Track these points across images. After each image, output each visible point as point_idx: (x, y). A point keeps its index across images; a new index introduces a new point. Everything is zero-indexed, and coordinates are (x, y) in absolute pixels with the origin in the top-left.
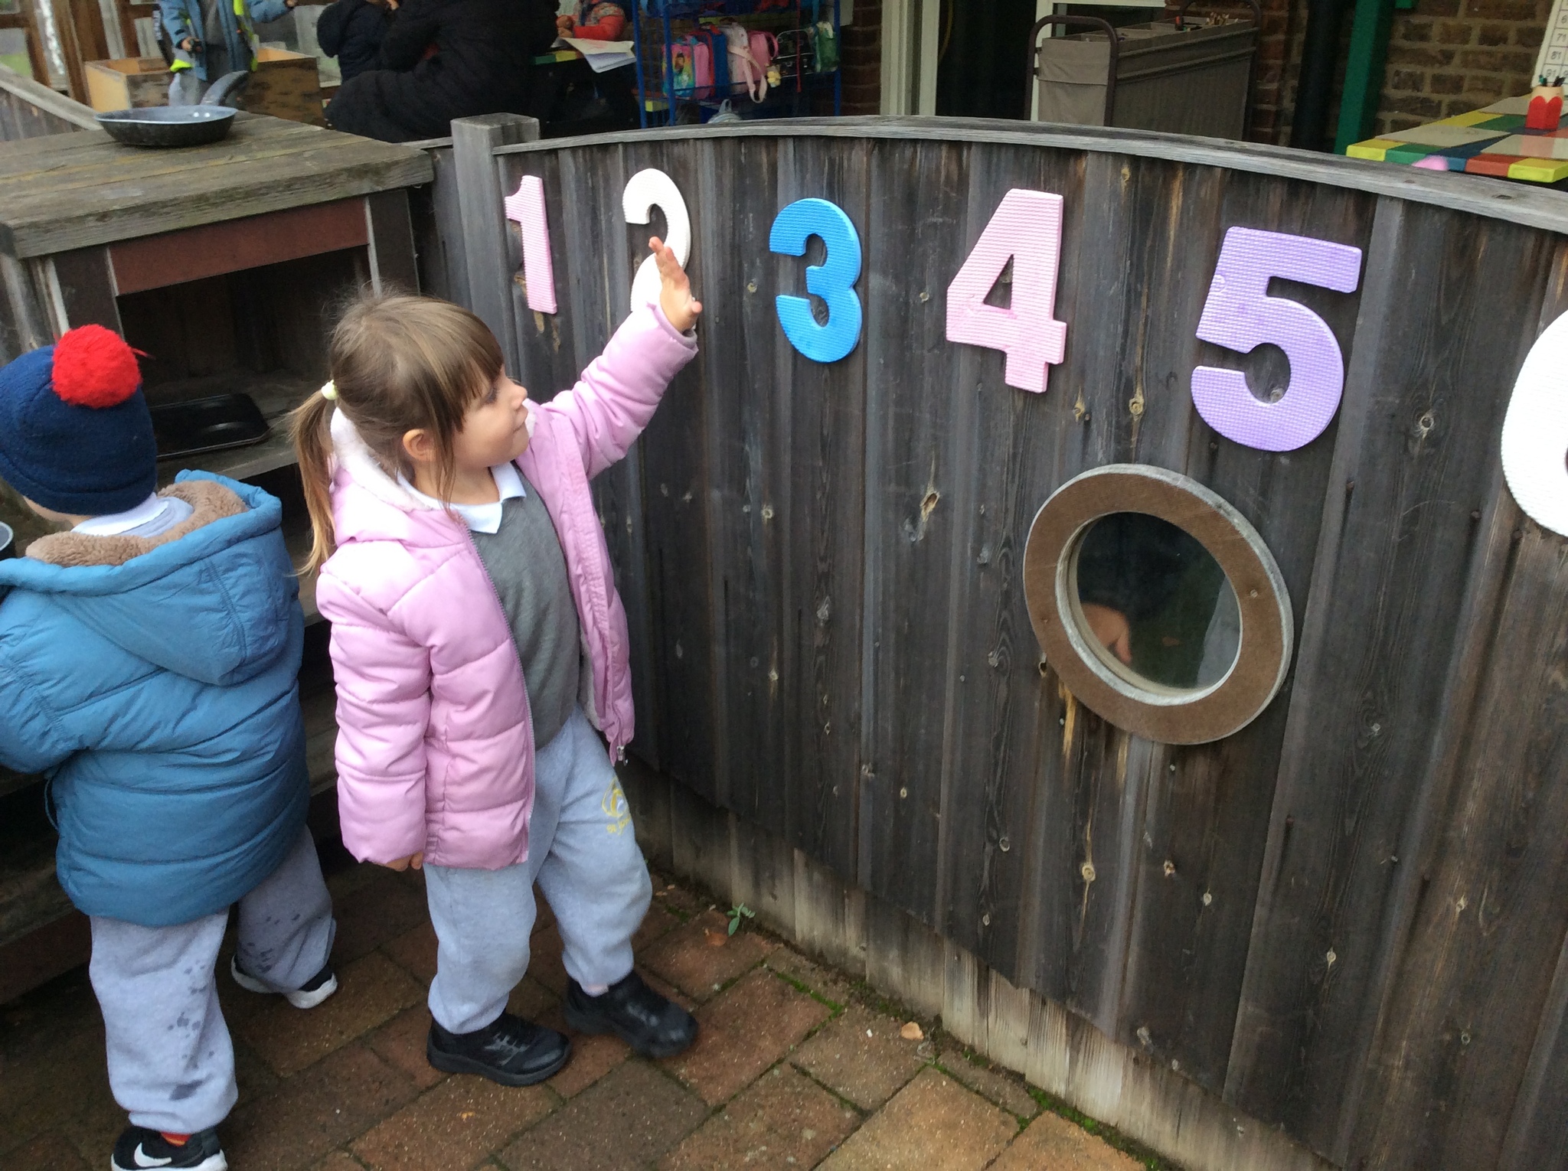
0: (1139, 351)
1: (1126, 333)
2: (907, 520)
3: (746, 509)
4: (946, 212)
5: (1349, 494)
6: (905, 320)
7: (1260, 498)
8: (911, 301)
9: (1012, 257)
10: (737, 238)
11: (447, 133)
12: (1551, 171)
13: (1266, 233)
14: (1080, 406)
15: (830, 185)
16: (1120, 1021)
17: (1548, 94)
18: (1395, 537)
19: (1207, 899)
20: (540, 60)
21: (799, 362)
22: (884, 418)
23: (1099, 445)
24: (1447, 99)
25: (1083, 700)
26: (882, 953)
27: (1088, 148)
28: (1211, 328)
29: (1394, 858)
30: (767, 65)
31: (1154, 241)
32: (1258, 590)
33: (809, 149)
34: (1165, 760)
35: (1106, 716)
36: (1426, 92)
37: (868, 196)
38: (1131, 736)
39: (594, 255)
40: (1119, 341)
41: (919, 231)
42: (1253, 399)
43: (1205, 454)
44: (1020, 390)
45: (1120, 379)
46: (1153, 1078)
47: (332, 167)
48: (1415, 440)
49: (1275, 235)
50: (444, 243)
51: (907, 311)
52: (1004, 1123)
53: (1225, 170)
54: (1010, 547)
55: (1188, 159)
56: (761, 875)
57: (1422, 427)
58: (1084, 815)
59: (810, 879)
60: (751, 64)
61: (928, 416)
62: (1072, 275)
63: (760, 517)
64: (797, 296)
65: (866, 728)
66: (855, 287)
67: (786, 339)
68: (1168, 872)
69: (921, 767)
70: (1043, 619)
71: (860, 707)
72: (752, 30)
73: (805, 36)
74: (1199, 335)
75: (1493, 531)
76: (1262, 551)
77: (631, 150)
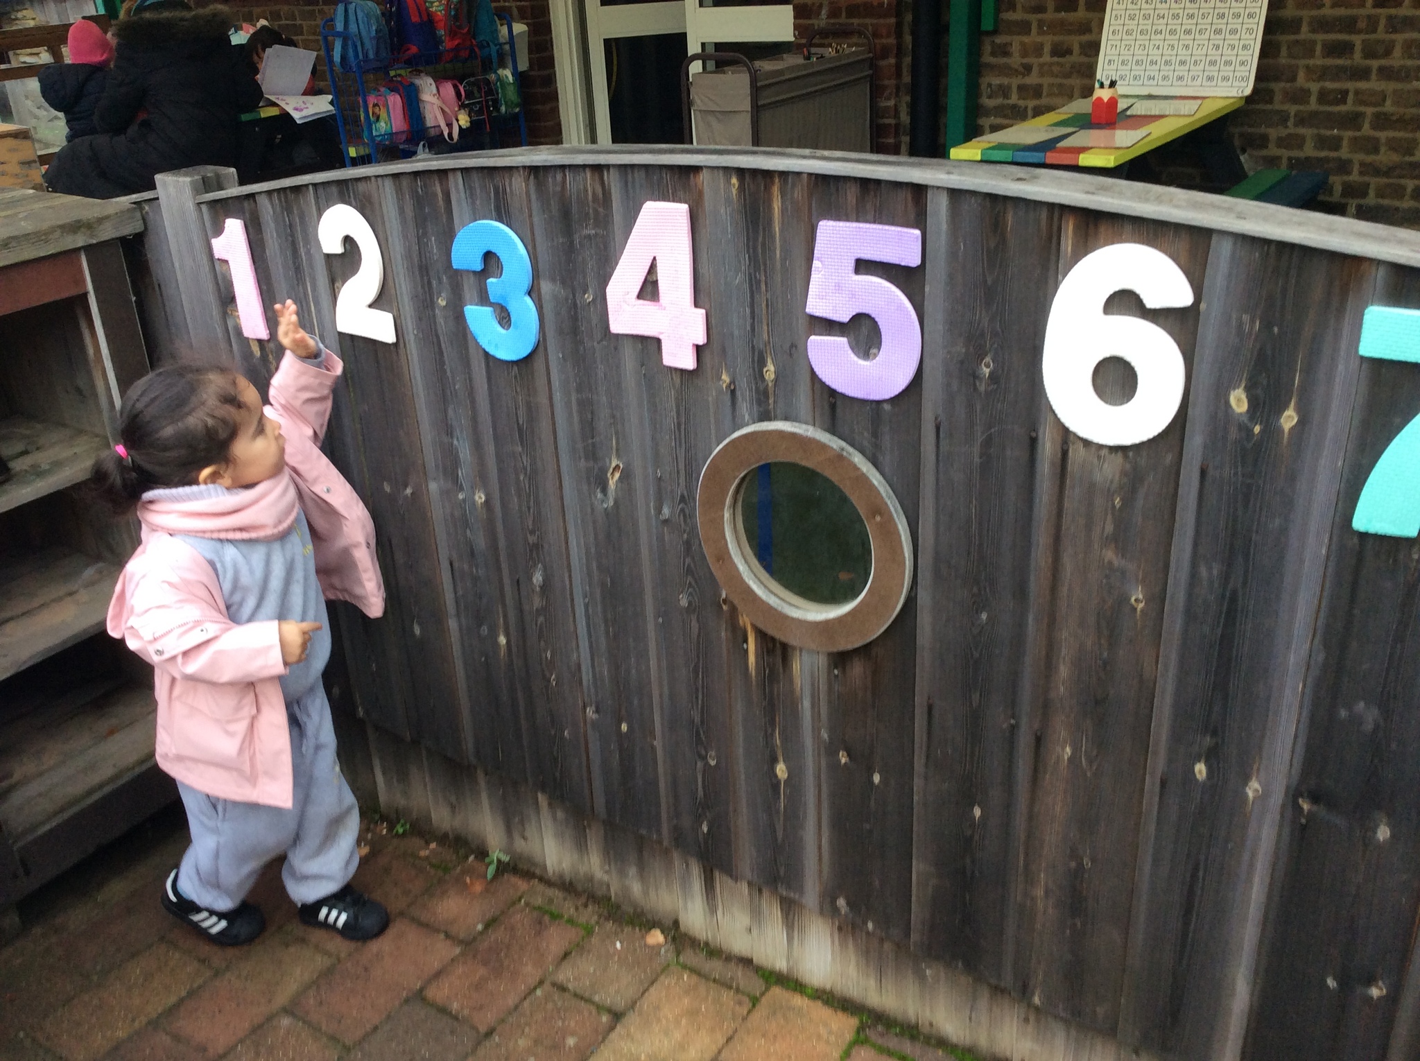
0: (765, 328)
1: (753, 312)
2: (598, 490)
3: (461, 496)
4: (597, 225)
5: (938, 428)
6: (575, 319)
7: (873, 440)
8: (578, 302)
9: (655, 258)
10: (423, 260)
11: (152, 186)
12: (1112, 158)
13: (848, 224)
14: (725, 378)
15: (498, 209)
16: (823, 895)
17: (1104, 94)
18: (977, 460)
19: (877, 778)
20: (245, 117)
21: (491, 364)
22: (568, 404)
23: (744, 408)
24: (1031, 104)
25: (761, 626)
26: (622, 873)
27: (702, 164)
28: (817, 305)
29: (1013, 721)
30: (456, 109)
31: (764, 238)
32: (880, 514)
33: (476, 179)
34: (829, 665)
35: (778, 635)
36: (1014, 99)
37: (530, 216)
38: (801, 650)
39: (298, 285)
40: (749, 321)
41: (577, 241)
42: (855, 358)
43: (827, 407)
44: (676, 369)
45: (753, 353)
46: (855, 939)
47: (45, 226)
48: (981, 380)
49: (855, 225)
50: (159, 285)
51: (576, 313)
52: (740, 1003)
53: (810, 175)
54: (686, 504)
55: (781, 168)
56: (512, 820)
57: (985, 369)
58: (772, 723)
59: (555, 818)
60: (442, 109)
61: (604, 398)
62: (704, 270)
63: (474, 502)
64: (482, 305)
65: (587, 677)
66: (529, 293)
67: (477, 343)
68: (843, 761)
69: (636, 702)
70: (718, 561)
71: (579, 656)
72: (439, 79)
73: (488, 82)
74: (807, 310)
75: (1048, 447)
76: (879, 482)
77: (321, 190)
